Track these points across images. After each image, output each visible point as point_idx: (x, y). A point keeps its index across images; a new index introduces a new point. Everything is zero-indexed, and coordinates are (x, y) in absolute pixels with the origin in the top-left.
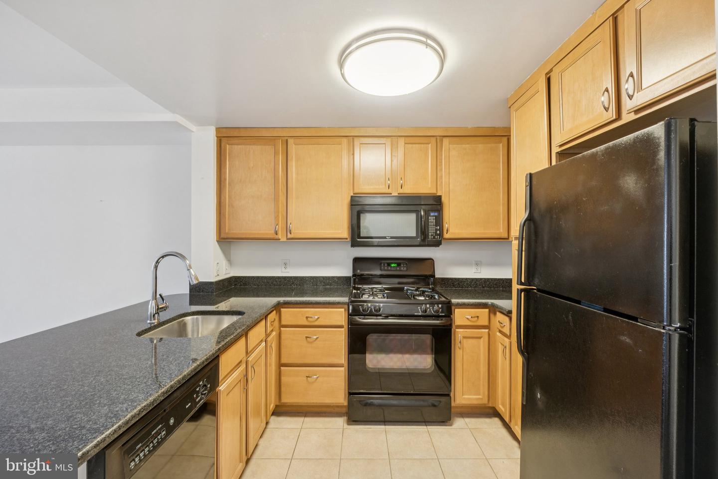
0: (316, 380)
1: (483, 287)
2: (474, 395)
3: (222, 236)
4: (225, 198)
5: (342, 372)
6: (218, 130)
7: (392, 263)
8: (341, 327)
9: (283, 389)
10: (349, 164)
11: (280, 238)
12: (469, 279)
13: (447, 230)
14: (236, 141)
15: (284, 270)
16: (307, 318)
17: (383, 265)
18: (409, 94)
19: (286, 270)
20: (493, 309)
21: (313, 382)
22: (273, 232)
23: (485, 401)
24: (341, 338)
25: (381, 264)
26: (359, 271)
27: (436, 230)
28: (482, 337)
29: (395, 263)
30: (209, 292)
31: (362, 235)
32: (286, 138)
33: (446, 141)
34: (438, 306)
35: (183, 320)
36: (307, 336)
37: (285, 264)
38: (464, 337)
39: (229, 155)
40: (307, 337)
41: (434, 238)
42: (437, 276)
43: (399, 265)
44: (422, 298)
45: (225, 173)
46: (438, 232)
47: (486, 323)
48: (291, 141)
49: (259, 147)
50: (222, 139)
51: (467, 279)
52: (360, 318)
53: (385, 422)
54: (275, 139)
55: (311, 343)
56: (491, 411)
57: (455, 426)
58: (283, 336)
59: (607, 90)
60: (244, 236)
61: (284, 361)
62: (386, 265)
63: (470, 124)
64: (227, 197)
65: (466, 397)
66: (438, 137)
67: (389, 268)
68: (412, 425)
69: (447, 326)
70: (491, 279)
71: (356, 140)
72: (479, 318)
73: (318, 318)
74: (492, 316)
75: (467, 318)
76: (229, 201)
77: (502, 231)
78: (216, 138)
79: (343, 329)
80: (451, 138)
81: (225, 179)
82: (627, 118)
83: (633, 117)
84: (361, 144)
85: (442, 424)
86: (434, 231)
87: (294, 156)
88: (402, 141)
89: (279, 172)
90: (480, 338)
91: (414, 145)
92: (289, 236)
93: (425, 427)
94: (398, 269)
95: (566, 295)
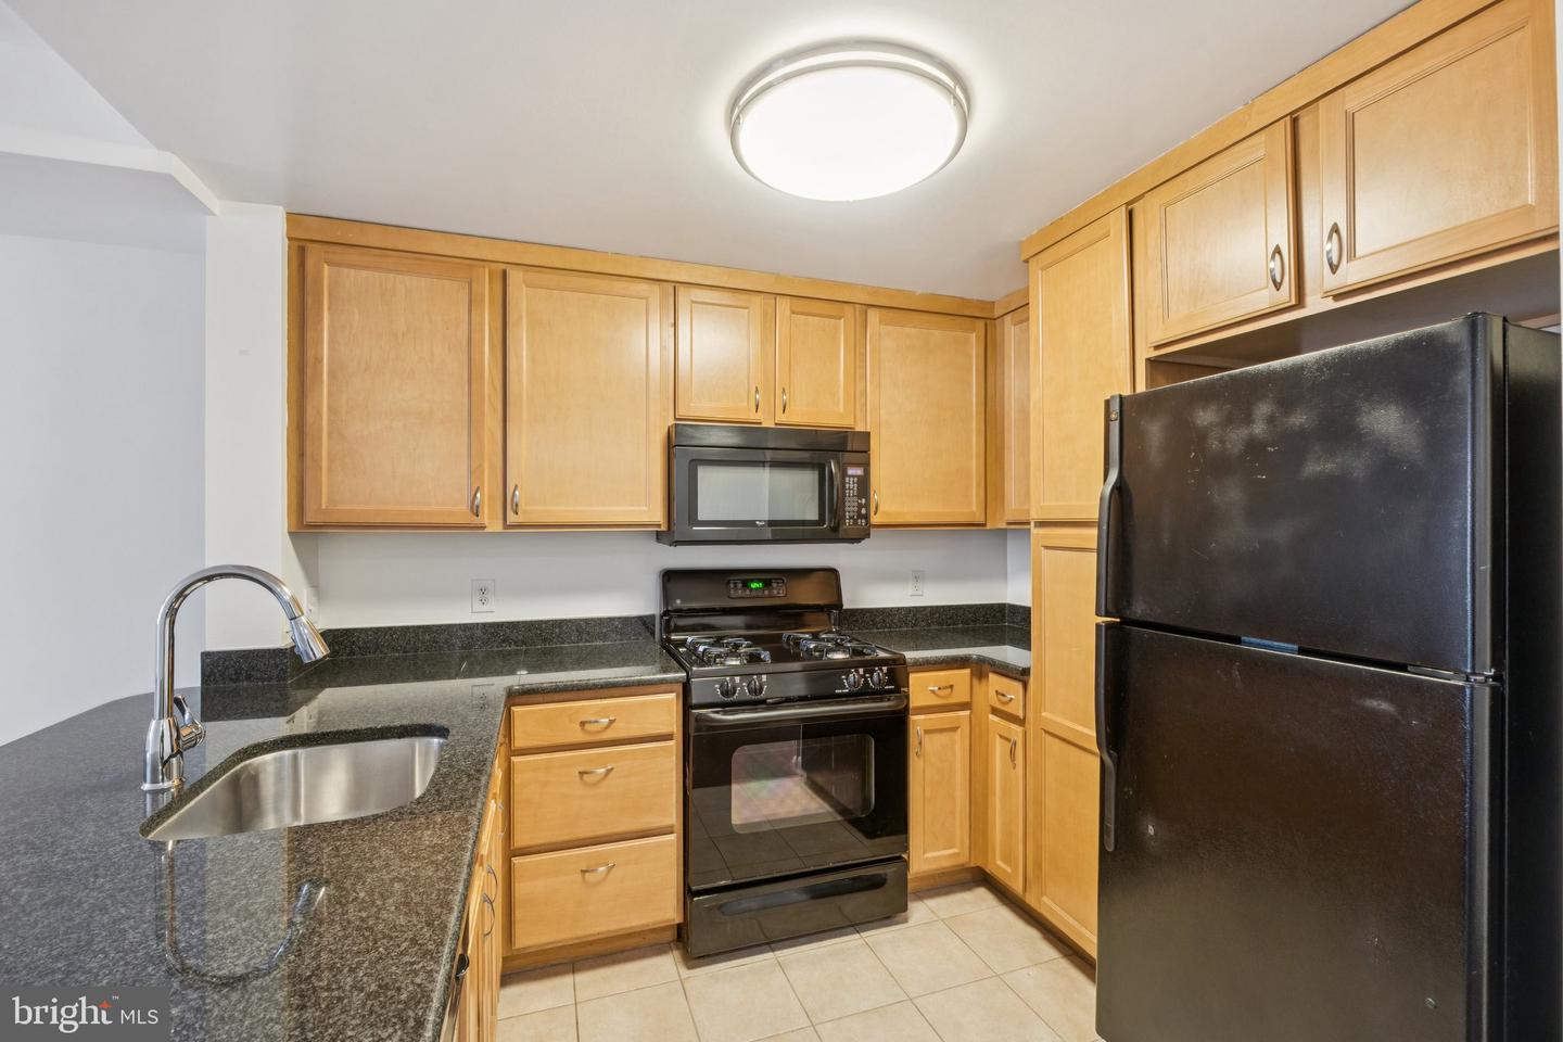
0: (607, 875)
1: (929, 625)
2: (945, 849)
3: (310, 518)
4: (319, 413)
5: (669, 847)
6: (294, 218)
7: (752, 581)
8: (668, 737)
9: (518, 914)
10: (663, 348)
11: (487, 524)
12: (903, 608)
13: (877, 508)
14: (353, 256)
15: (478, 606)
16: (583, 724)
17: (732, 586)
18: (855, 202)
19: (485, 608)
20: (981, 668)
21: (599, 883)
22: (464, 507)
23: (964, 859)
24: (665, 767)
25: (728, 583)
26: (678, 602)
27: (860, 506)
28: (958, 728)
29: (758, 581)
30: (270, 679)
31: (701, 517)
32: (503, 266)
33: (873, 315)
34: (857, 672)
35: (246, 766)
36: (582, 769)
37: (483, 591)
38: (927, 732)
39: (330, 294)
40: (582, 773)
41: (855, 523)
42: (846, 606)
43: (767, 584)
44: (839, 656)
45: (319, 342)
46: (863, 511)
47: (966, 699)
48: (515, 276)
49: (424, 282)
50: (310, 246)
51: (899, 608)
52: (717, 712)
53: (770, 943)
54: (471, 266)
55: (595, 784)
56: (969, 876)
57: (912, 922)
58: (518, 779)
59: (1278, 251)
60: (379, 520)
61: (520, 840)
62: (740, 585)
63: (920, 283)
64: (325, 409)
65: (929, 855)
66: (857, 306)
67: (748, 592)
68: (830, 938)
69: (900, 711)
70: (943, 607)
71: (681, 291)
72: (955, 688)
73: (612, 722)
74: (975, 682)
75: (933, 691)
76: (331, 422)
77: (974, 509)
78: (286, 240)
79: (672, 743)
80: (884, 311)
81: (319, 361)
82: (1316, 304)
83: (1330, 305)
84: (696, 302)
85: (887, 921)
86: (856, 509)
87: (524, 314)
88: (784, 305)
89: (483, 353)
90: (954, 729)
91: (810, 318)
92: (512, 518)
93: (857, 936)
94: (766, 592)
95: (1224, 631)
